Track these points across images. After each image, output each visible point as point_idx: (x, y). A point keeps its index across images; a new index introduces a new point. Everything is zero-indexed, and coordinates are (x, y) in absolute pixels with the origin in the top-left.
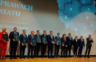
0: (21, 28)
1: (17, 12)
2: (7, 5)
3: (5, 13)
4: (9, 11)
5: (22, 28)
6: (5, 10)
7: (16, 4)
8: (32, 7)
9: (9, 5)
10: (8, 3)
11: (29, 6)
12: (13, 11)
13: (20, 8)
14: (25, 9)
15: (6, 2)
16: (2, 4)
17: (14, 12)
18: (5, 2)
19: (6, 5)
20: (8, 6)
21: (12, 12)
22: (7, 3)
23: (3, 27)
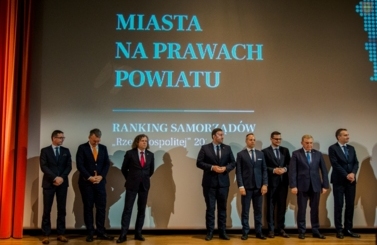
0: (228, 129)
1: (208, 74)
2: (174, 54)
3: (170, 84)
4: (183, 74)
5: (233, 128)
6: (170, 74)
7: (204, 47)
8: (260, 47)
9: (182, 55)
10: (179, 46)
11: (250, 46)
12: (197, 74)
13: (218, 58)
14: (237, 58)
15: (171, 45)
16: (160, 54)
17: (200, 74)
18: (168, 46)
19: (170, 56)
20: (178, 57)
21: (193, 74)
22: (175, 47)
23: (166, 130)
